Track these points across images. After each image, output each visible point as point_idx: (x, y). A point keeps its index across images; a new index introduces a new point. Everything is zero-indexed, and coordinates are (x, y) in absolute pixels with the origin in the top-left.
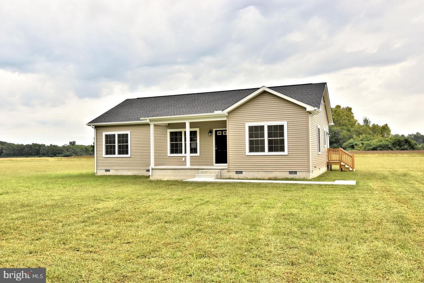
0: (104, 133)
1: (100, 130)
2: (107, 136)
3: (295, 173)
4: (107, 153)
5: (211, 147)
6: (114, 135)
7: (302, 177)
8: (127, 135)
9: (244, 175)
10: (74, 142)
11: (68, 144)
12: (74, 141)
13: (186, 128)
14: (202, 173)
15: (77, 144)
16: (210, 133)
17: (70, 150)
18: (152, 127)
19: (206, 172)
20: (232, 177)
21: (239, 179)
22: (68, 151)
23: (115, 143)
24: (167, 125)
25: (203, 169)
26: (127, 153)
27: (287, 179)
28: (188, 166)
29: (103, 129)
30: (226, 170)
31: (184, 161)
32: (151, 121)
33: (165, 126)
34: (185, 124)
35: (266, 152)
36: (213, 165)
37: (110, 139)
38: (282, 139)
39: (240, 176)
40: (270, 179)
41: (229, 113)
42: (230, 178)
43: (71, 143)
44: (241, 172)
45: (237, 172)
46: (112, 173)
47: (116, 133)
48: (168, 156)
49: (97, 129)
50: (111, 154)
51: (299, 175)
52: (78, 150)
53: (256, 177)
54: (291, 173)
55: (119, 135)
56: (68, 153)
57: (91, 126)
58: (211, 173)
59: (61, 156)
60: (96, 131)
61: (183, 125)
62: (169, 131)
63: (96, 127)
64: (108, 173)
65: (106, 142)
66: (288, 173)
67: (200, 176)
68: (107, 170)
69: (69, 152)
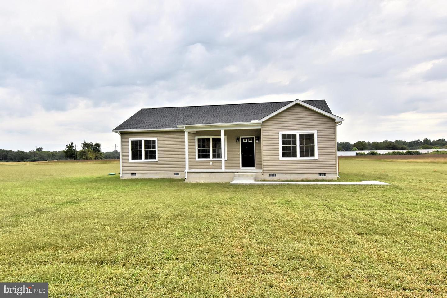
0: (130, 140)
1: (125, 137)
2: (133, 142)
3: (324, 175)
4: (133, 158)
5: (238, 152)
6: (141, 142)
7: (330, 178)
8: (154, 141)
9: (278, 177)
10: (41, 149)
11: (35, 150)
12: (41, 147)
13: (221, 135)
14: (239, 176)
15: (43, 150)
16: (237, 140)
17: (37, 155)
18: (186, 134)
19: (243, 175)
20: (266, 179)
21: (273, 181)
22: (35, 156)
23: (141, 148)
24: (195, 132)
25: (238, 172)
26: (154, 158)
27: (317, 180)
28: (223, 169)
29: (129, 136)
30: (260, 173)
31: (211, 165)
32: (187, 128)
33: (193, 133)
34: (220, 131)
35: (298, 157)
36: (240, 168)
37: (136, 145)
38: (312, 146)
39: (274, 178)
40: (302, 181)
41: (263, 122)
42: (265, 180)
43: (37, 149)
44: (275, 175)
45: (271, 175)
46: (138, 176)
47: (143, 139)
48: (196, 160)
49: (123, 135)
50: (137, 158)
51: (327, 177)
52: (45, 155)
53: (289, 179)
54: (320, 175)
55: (146, 142)
56: (35, 158)
57: (117, 132)
58: (247, 176)
59: (29, 161)
60: (122, 137)
61: (219, 133)
62: (197, 138)
63: (121, 134)
64: (134, 177)
65: (133, 148)
66: (318, 175)
67: (238, 179)
68: (132, 174)
69: (37, 157)
